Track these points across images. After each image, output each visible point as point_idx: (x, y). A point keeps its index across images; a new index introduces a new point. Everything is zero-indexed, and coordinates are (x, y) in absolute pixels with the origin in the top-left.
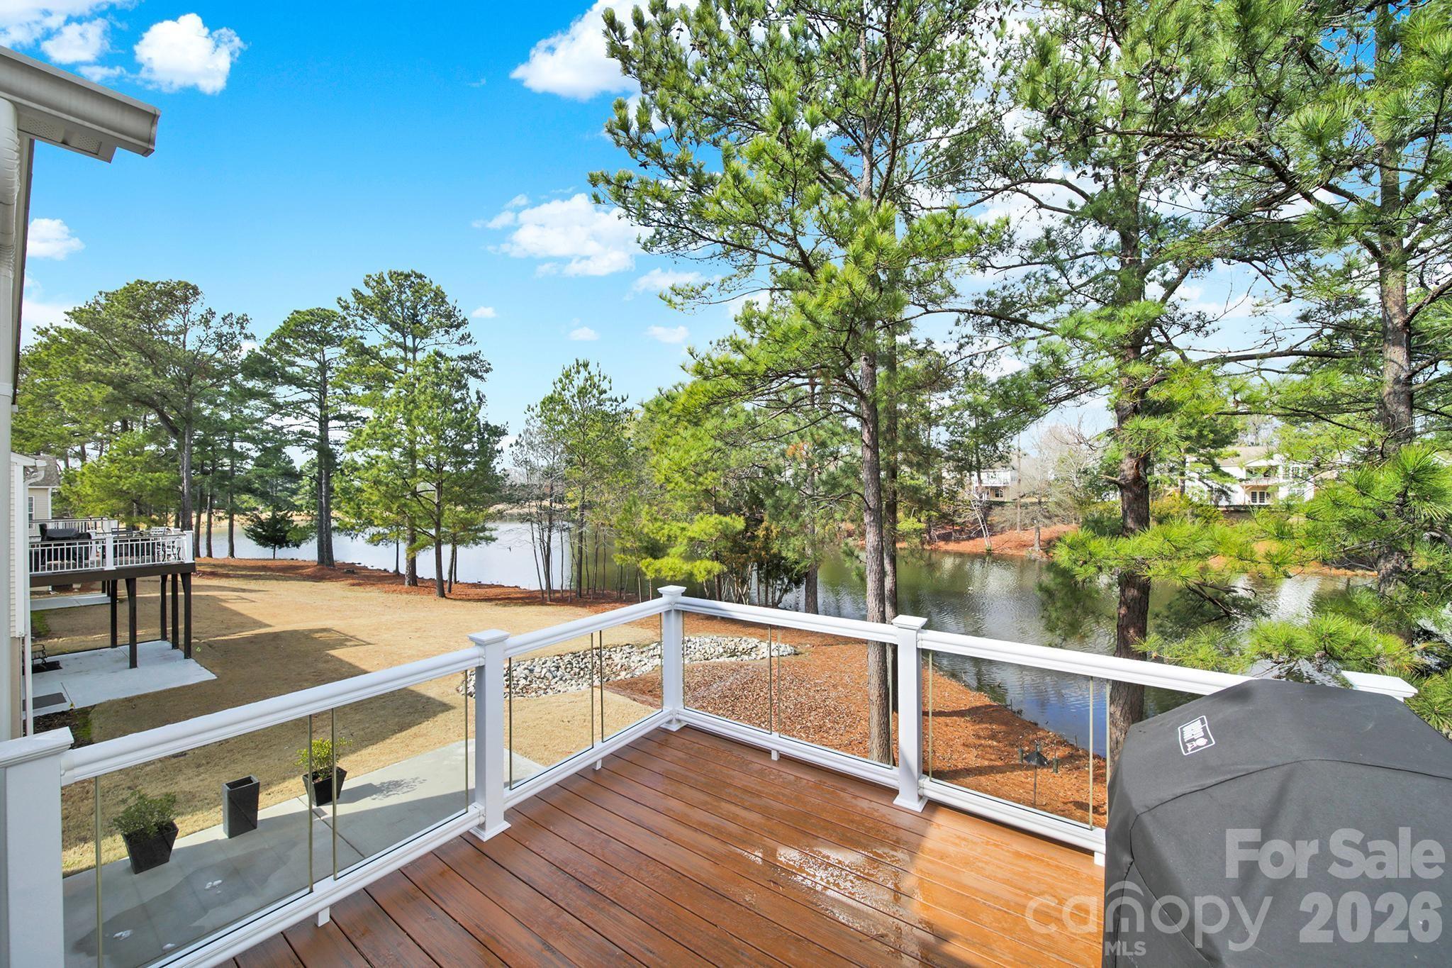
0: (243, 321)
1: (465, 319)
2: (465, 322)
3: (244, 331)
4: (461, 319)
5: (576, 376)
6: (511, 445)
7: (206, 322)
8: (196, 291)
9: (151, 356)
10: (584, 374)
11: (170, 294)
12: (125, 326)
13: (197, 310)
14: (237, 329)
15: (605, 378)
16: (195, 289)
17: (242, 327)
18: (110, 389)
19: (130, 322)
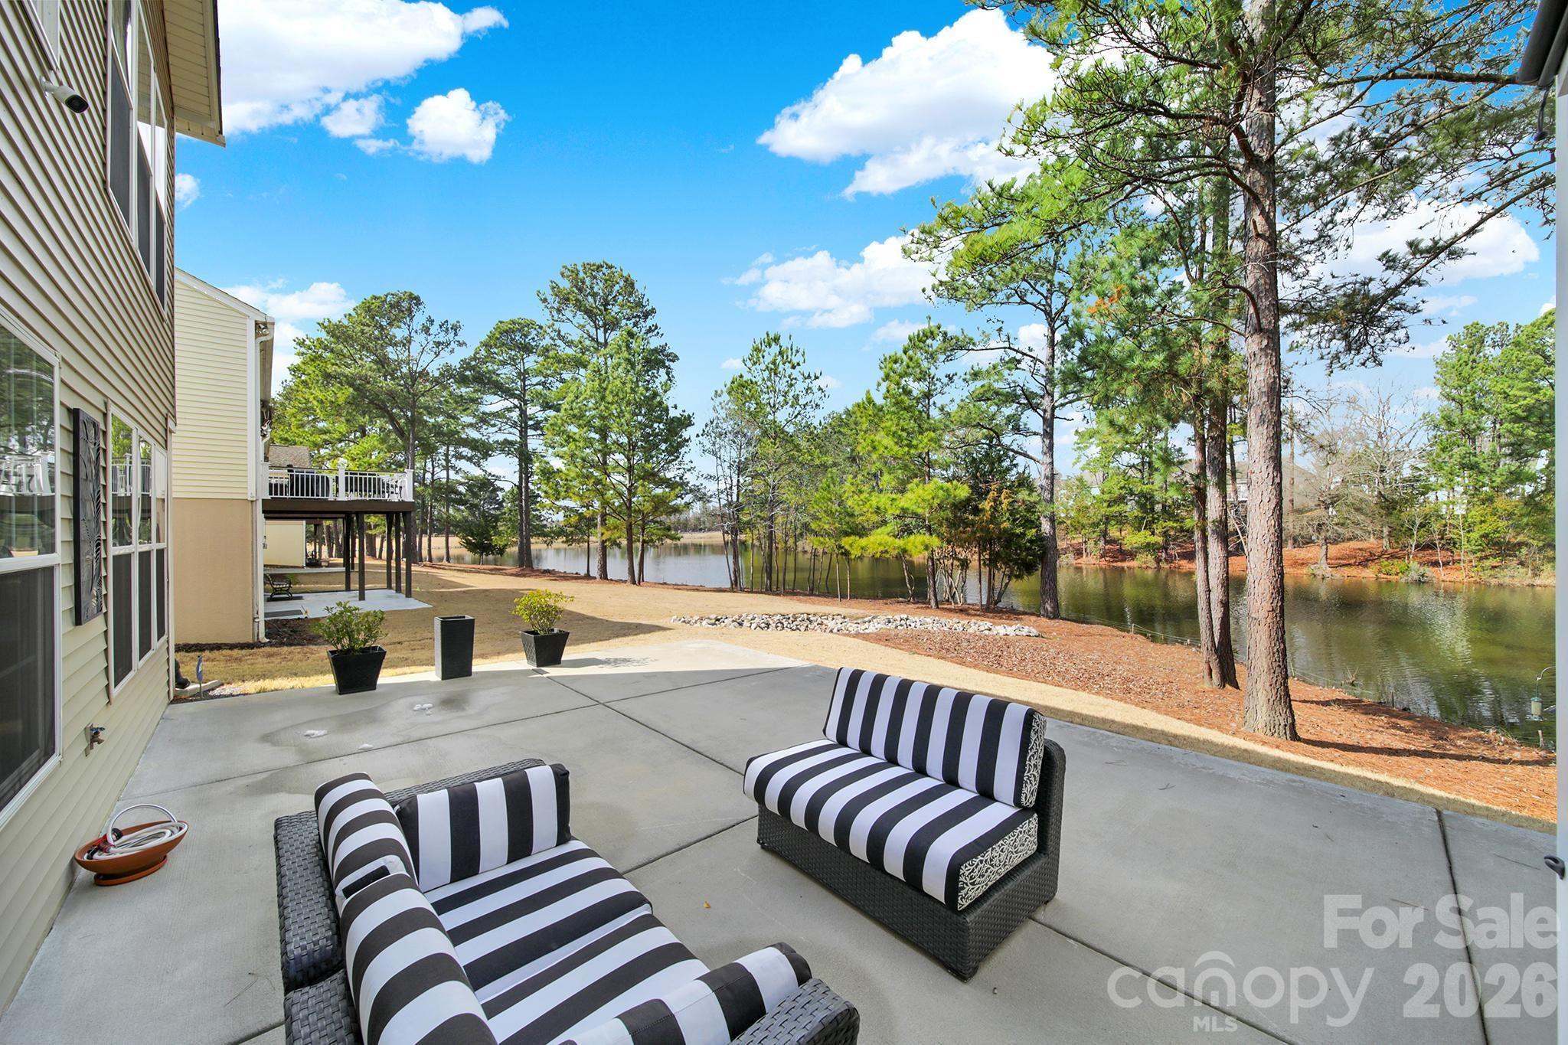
0: (455, 329)
1: (653, 309)
2: (653, 311)
3: (457, 338)
4: (649, 308)
5: (767, 349)
6: (698, 436)
7: (426, 330)
8: (417, 300)
9: (382, 362)
10: (775, 349)
11: (396, 305)
12: (363, 332)
13: (419, 319)
14: (451, 335)
15: (797, 351)
16: (417, 298)
17: (456, 335)
18: (351, 390)
19: (366, 329)
